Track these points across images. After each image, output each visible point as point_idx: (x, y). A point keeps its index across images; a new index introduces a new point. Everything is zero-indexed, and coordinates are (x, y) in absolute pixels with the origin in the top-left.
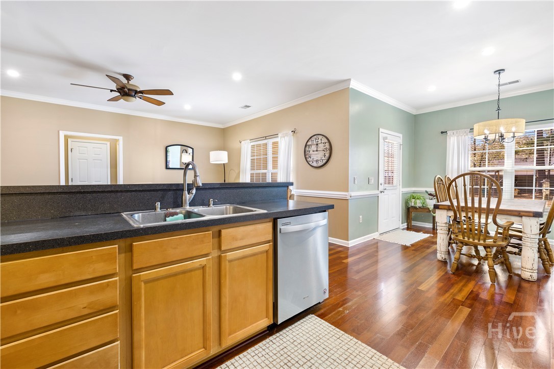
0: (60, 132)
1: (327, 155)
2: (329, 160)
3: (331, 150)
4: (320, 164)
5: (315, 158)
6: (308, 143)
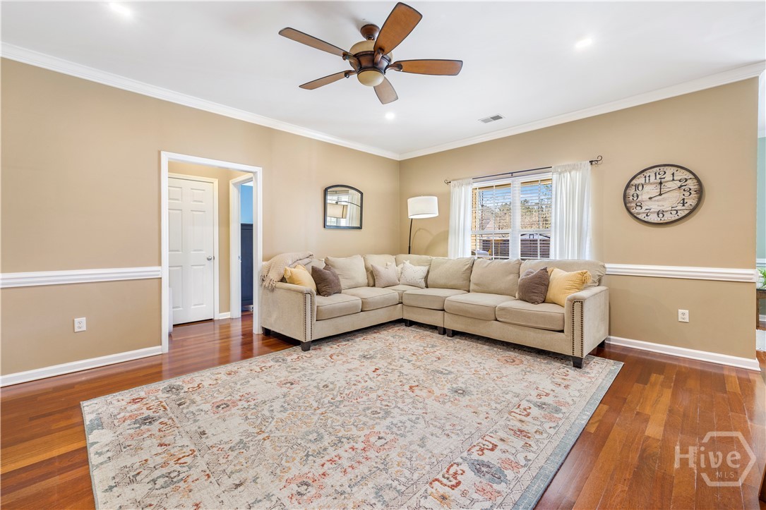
0: (162, 153)
1: (692, 202)
2: (694, 211)
3: (701, 192)
4: (668, 217)
5: (655, 207)
6: (635, 182)
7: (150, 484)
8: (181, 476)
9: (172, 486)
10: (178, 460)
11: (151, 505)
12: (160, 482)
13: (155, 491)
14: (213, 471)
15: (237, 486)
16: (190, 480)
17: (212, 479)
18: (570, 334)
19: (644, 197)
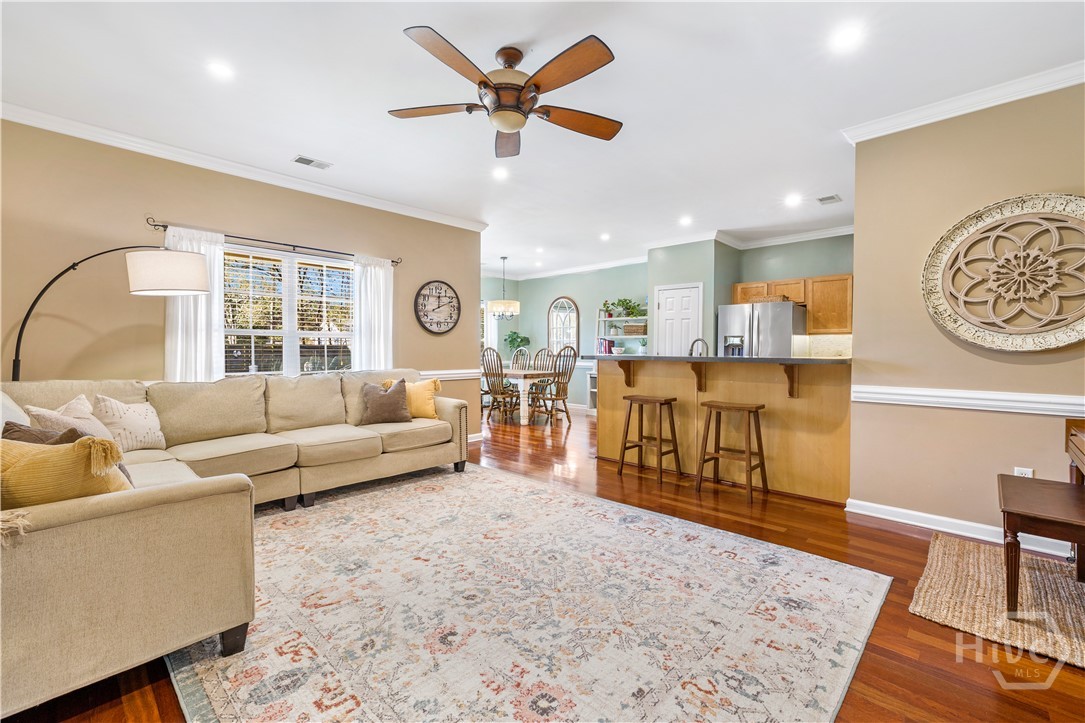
1: (455, 317)
2: (456, 324)
3: (459, 309)
4: (444, 328)
5: (435, 317)
6: (423, 292)
7: (762, 699)
8: (730, 673)
9: (750, 674)
10: (710, 693)
11: (783, 679)
12: (751, 690)
13: (767, 687)
14: (707, 650)
15: (715, 623)
16: (732, 663)
17: (719, 644)
18: (458, 441)
19: (429, 308)
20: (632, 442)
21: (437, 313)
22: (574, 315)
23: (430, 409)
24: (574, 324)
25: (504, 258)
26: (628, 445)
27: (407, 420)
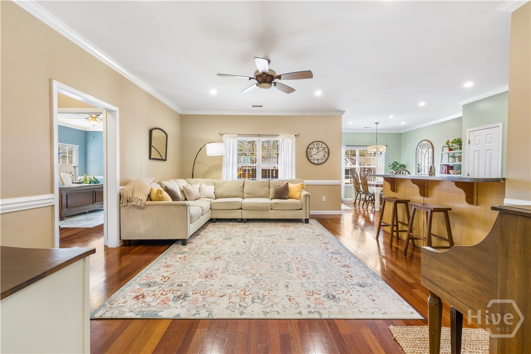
0: (54, 82)
1: (326, 156)
2: (327, 160)
3: (329, 153)
4: (320, 162)
5: (316, 157)
6: (310, 147)
18: (305, 210)
19: (313, 153)
20: (385, 223)
21: (317, 155)
22: (431, 150)
23: (297, 195)
24: (431, 155)
25: (377, 123)
26: (382, 224)
27: (286, 199)
